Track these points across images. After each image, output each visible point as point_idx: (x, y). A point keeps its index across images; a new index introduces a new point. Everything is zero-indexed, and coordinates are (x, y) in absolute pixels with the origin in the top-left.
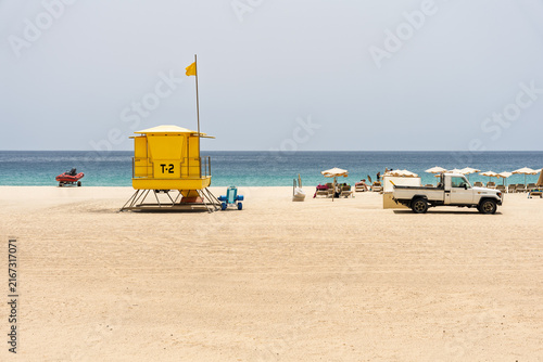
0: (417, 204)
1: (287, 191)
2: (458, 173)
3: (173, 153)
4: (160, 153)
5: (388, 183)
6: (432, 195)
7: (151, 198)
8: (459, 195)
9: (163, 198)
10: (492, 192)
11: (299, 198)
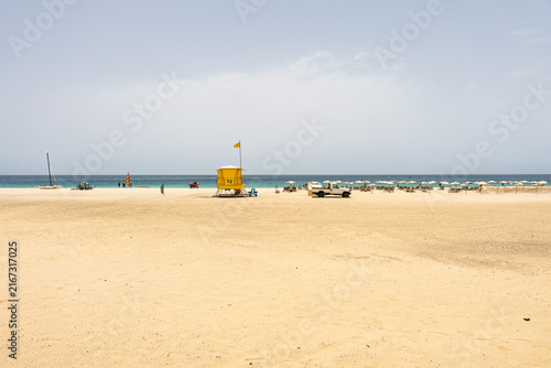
0: (321, 194)
1: (274, 190)
2: (335, 183)
3: (232, 176)
4: (227, 176)
5: (310, 186)
6: (326, 191)
7: (224, 192)
8: (335, 191)
9: (228, 192)
10: (347, 190)
11: (278, 192)
